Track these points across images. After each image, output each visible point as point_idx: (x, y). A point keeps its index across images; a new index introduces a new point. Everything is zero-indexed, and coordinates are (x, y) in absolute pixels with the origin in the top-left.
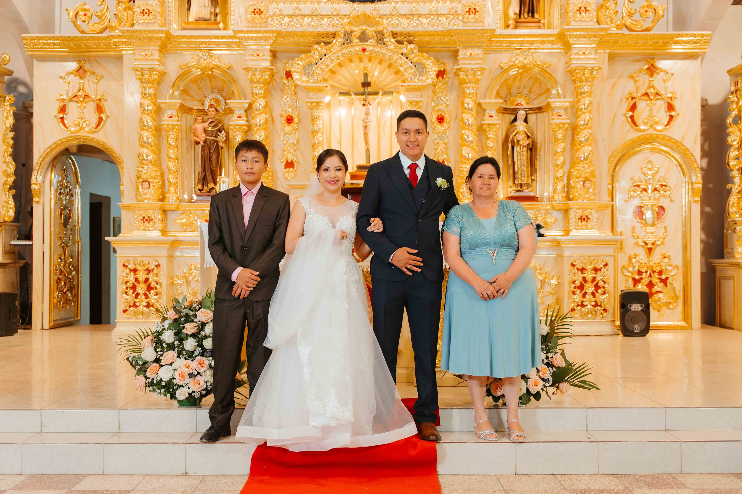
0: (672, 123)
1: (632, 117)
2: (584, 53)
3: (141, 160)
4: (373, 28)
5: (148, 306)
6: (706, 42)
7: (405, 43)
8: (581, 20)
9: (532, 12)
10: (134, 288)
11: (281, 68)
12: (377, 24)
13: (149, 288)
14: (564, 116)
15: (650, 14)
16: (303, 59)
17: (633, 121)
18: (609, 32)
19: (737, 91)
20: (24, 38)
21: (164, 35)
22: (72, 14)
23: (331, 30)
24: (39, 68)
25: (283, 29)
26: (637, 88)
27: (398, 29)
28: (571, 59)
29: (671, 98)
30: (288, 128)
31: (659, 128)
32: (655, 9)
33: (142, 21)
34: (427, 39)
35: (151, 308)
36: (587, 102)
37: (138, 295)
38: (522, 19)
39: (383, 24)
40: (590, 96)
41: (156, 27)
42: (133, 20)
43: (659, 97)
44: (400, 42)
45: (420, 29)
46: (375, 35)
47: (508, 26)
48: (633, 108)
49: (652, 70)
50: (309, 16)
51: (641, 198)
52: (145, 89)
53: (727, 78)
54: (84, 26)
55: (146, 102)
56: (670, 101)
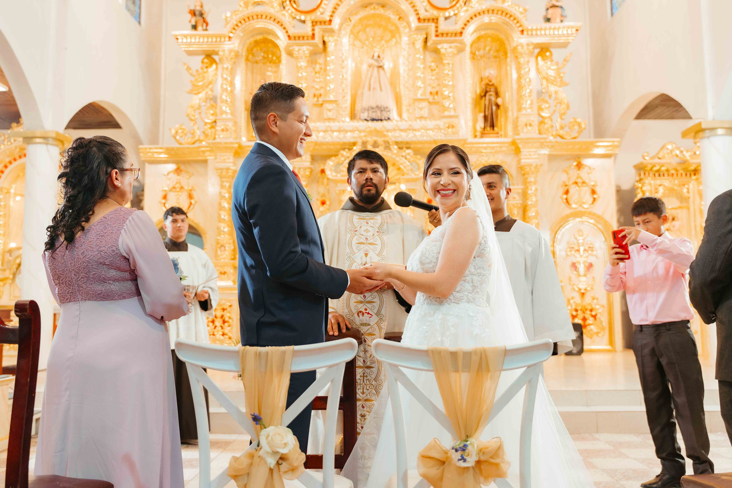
0: (595, 203)
1: (566, 199)
2: (530, 155)
3: (220, 232)
4: (382, 139)
5: (223, 335)
6: (618, 146)
7: (404, 149)
8: (527, 132)
9: (493, 126)
10: (213, 322)
11: (318, 167)
12: (385, 136)
13: (224, 322)
14: (517, 197)
15: (576, 127)
16: (333, 161)
17: (567, 202)
18: (547, 140)
19: (641, 180)
20: (141, 149)
21: (237, 145)
22: (173, 131)
23: (352, 140)
24: (149, 169)
25: (320, 139)
26: (569, 179)
27: (399, 140)
28: (520, 159)
29: (593, 186)
30: (322, 208)
31: (586, 206)
32: (579, 125)
33: (222, 136)
34: (419, 146)
35: (225, 336)
36: (534, 188)
37: (216, 327)
38: (486, 132)
39: (388, 136)
40: (535, 184)
41: (231, 140)
42: (215, 135)
43: (584, 185)
44: (400, 148)
45: (414, 139)
46: (382, 143)
47: (476, 136)
48: (567, 192)
49: (579, 166)
50: (337, 131)
51: (574, 256)
52: (223, 182)
53: (633, 171)
54: (182, 141)
55: (224, 191)
56: (593, 188)
